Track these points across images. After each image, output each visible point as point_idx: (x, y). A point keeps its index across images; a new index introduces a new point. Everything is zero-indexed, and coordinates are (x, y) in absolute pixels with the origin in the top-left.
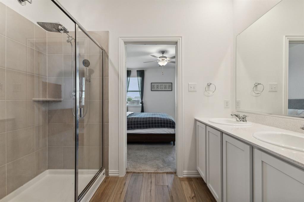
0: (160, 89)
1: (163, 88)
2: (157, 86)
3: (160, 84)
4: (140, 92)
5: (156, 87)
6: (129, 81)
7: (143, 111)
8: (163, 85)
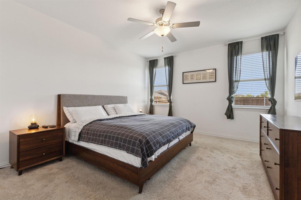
0: (196, 80)
1: (201, 78)
2: (192, 76)
3: (195, 73)
4: (168, 87)
5: (189, 77)
6: (155, 73)
7: (170, 114)
8: (201, 75)
